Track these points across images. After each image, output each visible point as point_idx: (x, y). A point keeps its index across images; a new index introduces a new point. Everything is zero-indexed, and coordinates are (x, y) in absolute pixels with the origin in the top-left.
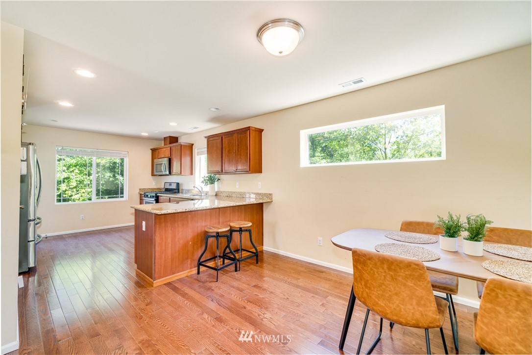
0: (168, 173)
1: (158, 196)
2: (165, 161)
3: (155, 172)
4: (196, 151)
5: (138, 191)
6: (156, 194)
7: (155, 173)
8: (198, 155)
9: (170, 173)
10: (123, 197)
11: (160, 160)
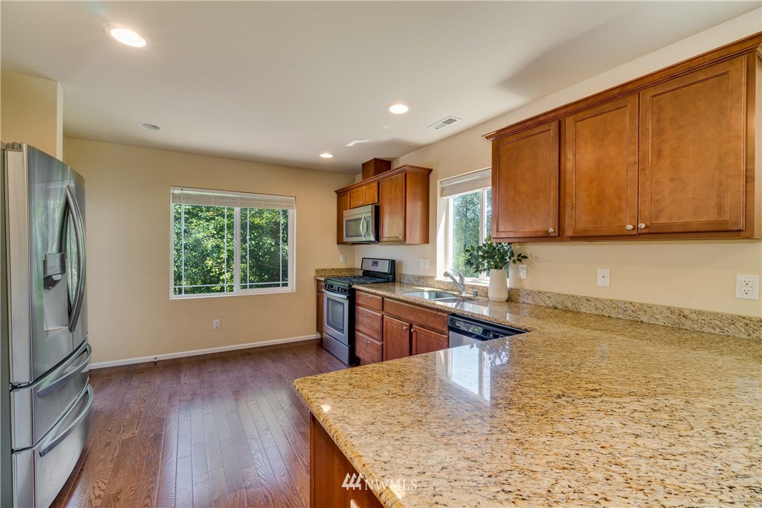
0: (372, 238)
1: (355, 290)
2: (366, 213)
3: (343, 238)
4: (439, 187)
5: (313, 274)
6: (350, 286)
7: (345, 239)
8: (442, 195)
9: (378, 238)
10: (286, 285)
11: (356, 210)
